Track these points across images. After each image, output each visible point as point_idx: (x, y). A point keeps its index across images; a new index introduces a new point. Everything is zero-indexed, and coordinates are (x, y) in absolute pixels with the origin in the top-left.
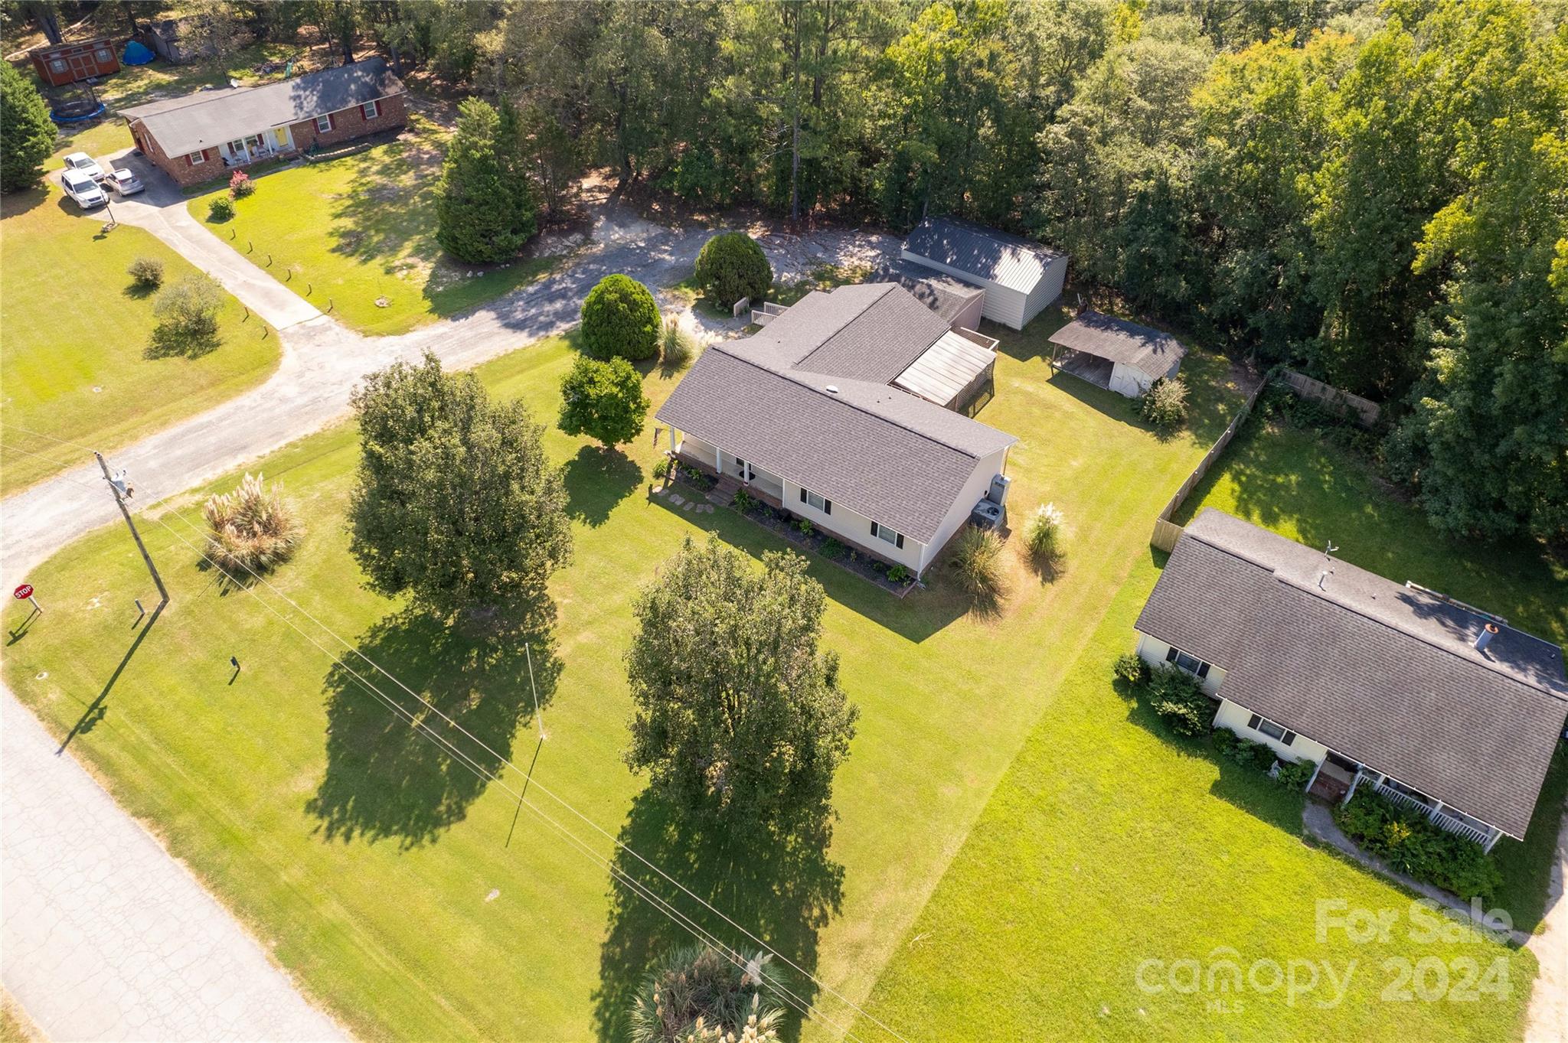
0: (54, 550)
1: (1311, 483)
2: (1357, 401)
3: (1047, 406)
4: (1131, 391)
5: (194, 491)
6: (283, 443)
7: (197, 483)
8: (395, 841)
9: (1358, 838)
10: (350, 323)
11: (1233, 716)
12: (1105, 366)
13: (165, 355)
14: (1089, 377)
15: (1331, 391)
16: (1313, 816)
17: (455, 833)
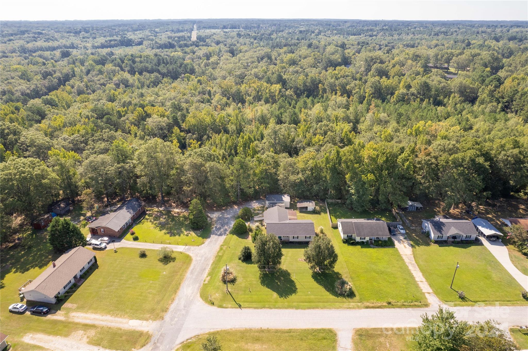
0: (199, 293)
1: (340, 213)
2: (337, 201)
3: (304, 216)
4: (311, 210)
5: (207, 277)
6: (210, 265)
7: (206, 276)
8: (293, 294)
9: (377, 245)
10: (193, 245)
11: (358, 239)
12: (306, 208)
13: (168, 263)
14: (304, 210)
15: (334, 200)
16: (371, 246)
17: (298, 290)
